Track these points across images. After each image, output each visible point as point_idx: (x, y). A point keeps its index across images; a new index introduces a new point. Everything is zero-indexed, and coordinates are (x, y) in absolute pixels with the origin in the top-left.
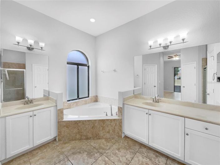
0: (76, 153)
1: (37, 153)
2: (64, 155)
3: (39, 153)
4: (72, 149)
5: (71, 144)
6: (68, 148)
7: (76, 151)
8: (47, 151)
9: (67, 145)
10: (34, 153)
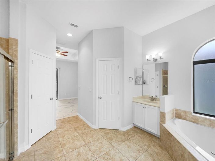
0: (152, 157)
1: (145, 134)
2: (147, 148)
3: (145, 135)
4: (156, 153)
5: (161, 151)
6: (155, 150)
7: (155, 157)
8: (148, 138)
9: (159, 148)
10: (144, 133)
